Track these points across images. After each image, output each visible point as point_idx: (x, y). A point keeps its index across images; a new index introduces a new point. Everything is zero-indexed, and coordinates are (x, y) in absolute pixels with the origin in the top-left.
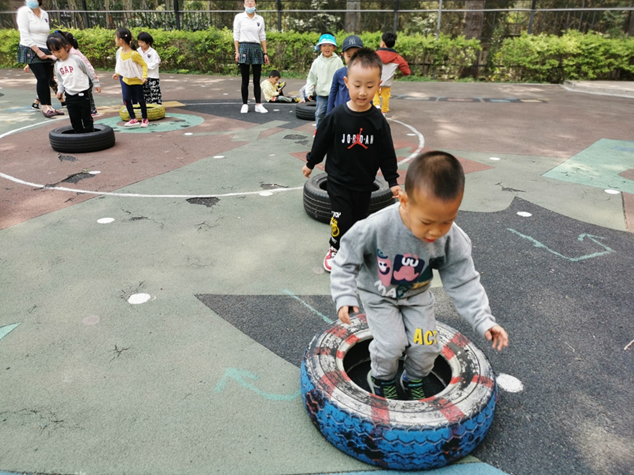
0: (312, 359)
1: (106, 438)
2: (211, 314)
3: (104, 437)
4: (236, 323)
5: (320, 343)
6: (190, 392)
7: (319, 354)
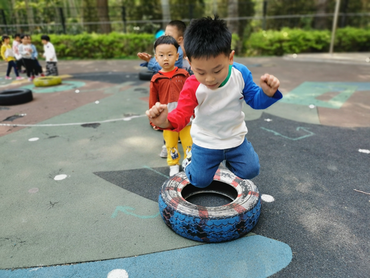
0: (165, 193)
1: (52, 247)
2: (104, 181)
3: (51, 246)
4: (118, 184)
5: (168, 185)
6: (97, 220)
7: (168, 190)
